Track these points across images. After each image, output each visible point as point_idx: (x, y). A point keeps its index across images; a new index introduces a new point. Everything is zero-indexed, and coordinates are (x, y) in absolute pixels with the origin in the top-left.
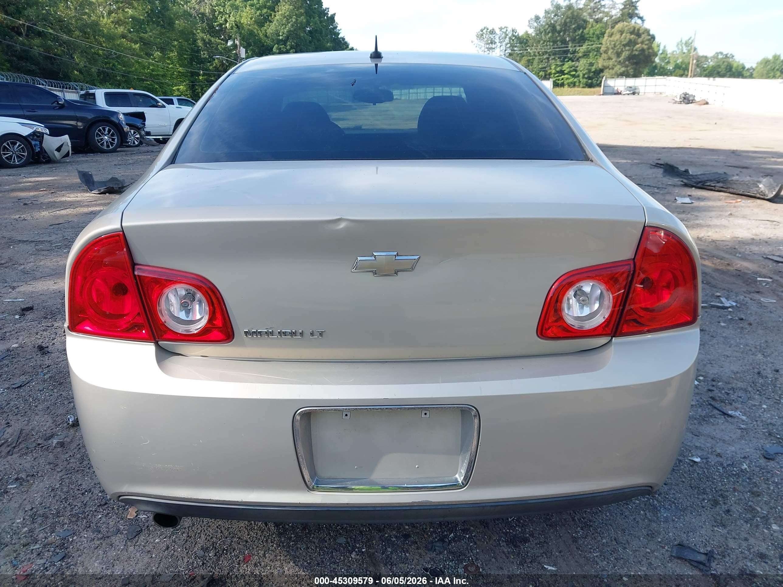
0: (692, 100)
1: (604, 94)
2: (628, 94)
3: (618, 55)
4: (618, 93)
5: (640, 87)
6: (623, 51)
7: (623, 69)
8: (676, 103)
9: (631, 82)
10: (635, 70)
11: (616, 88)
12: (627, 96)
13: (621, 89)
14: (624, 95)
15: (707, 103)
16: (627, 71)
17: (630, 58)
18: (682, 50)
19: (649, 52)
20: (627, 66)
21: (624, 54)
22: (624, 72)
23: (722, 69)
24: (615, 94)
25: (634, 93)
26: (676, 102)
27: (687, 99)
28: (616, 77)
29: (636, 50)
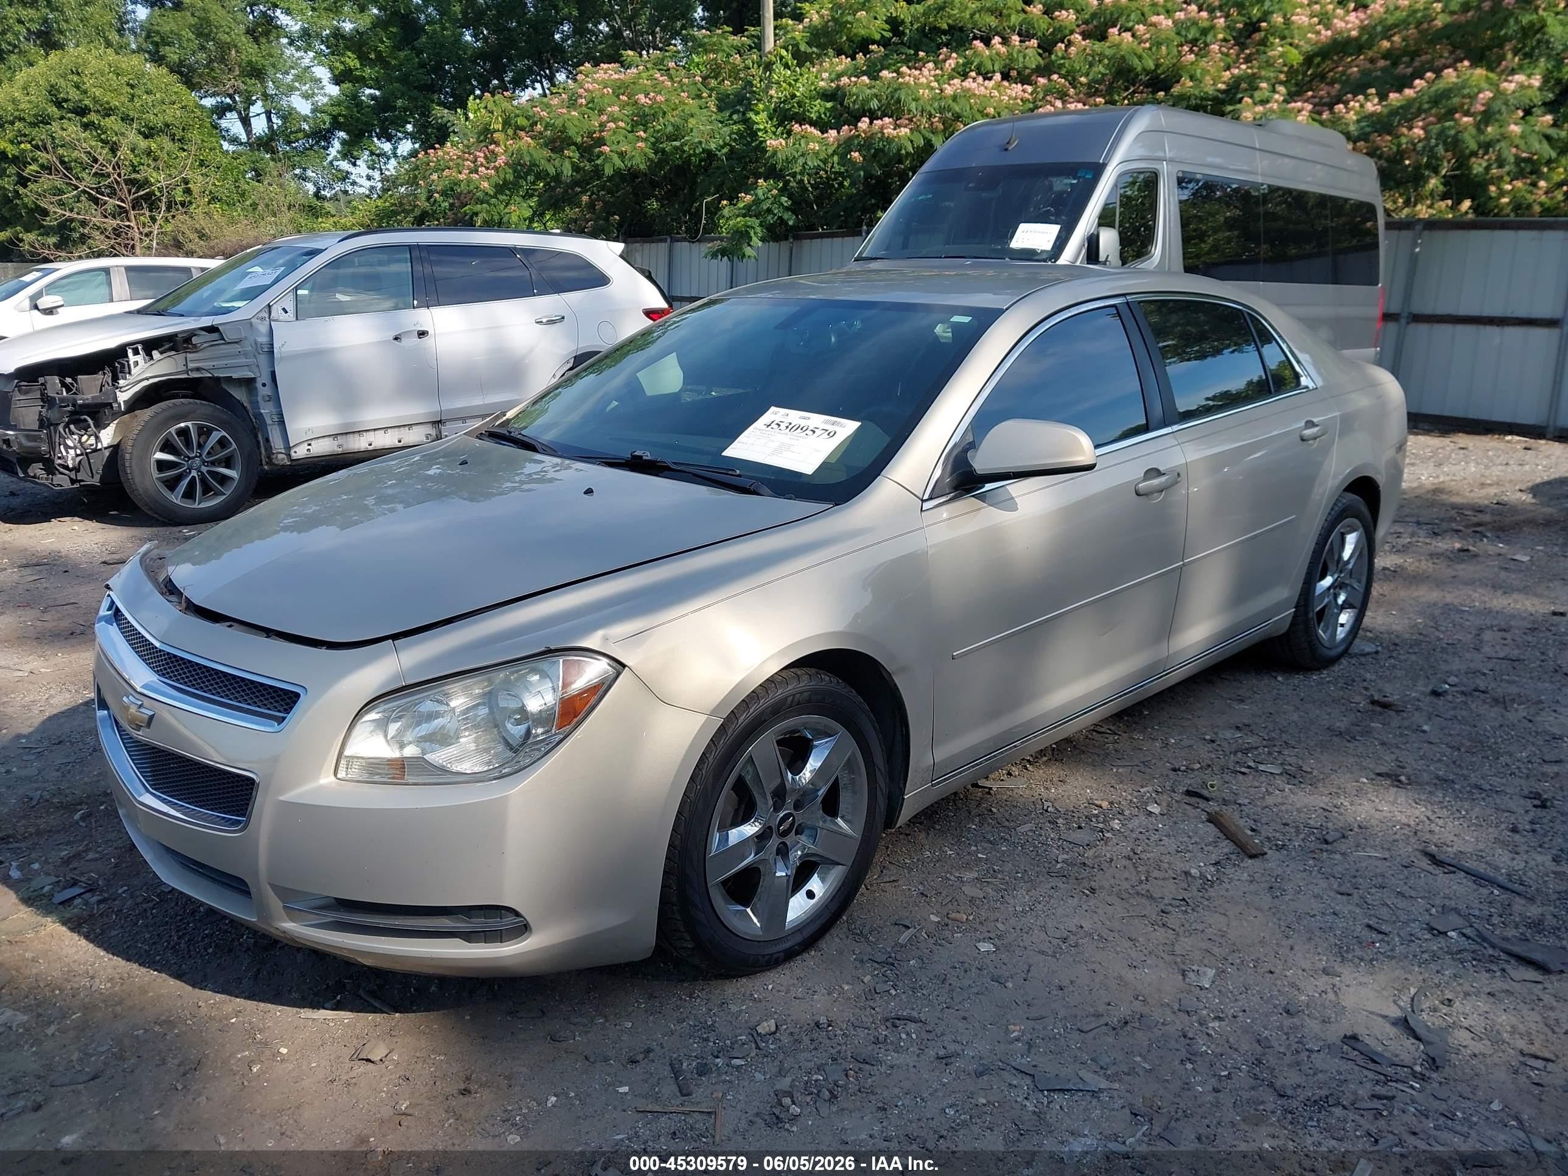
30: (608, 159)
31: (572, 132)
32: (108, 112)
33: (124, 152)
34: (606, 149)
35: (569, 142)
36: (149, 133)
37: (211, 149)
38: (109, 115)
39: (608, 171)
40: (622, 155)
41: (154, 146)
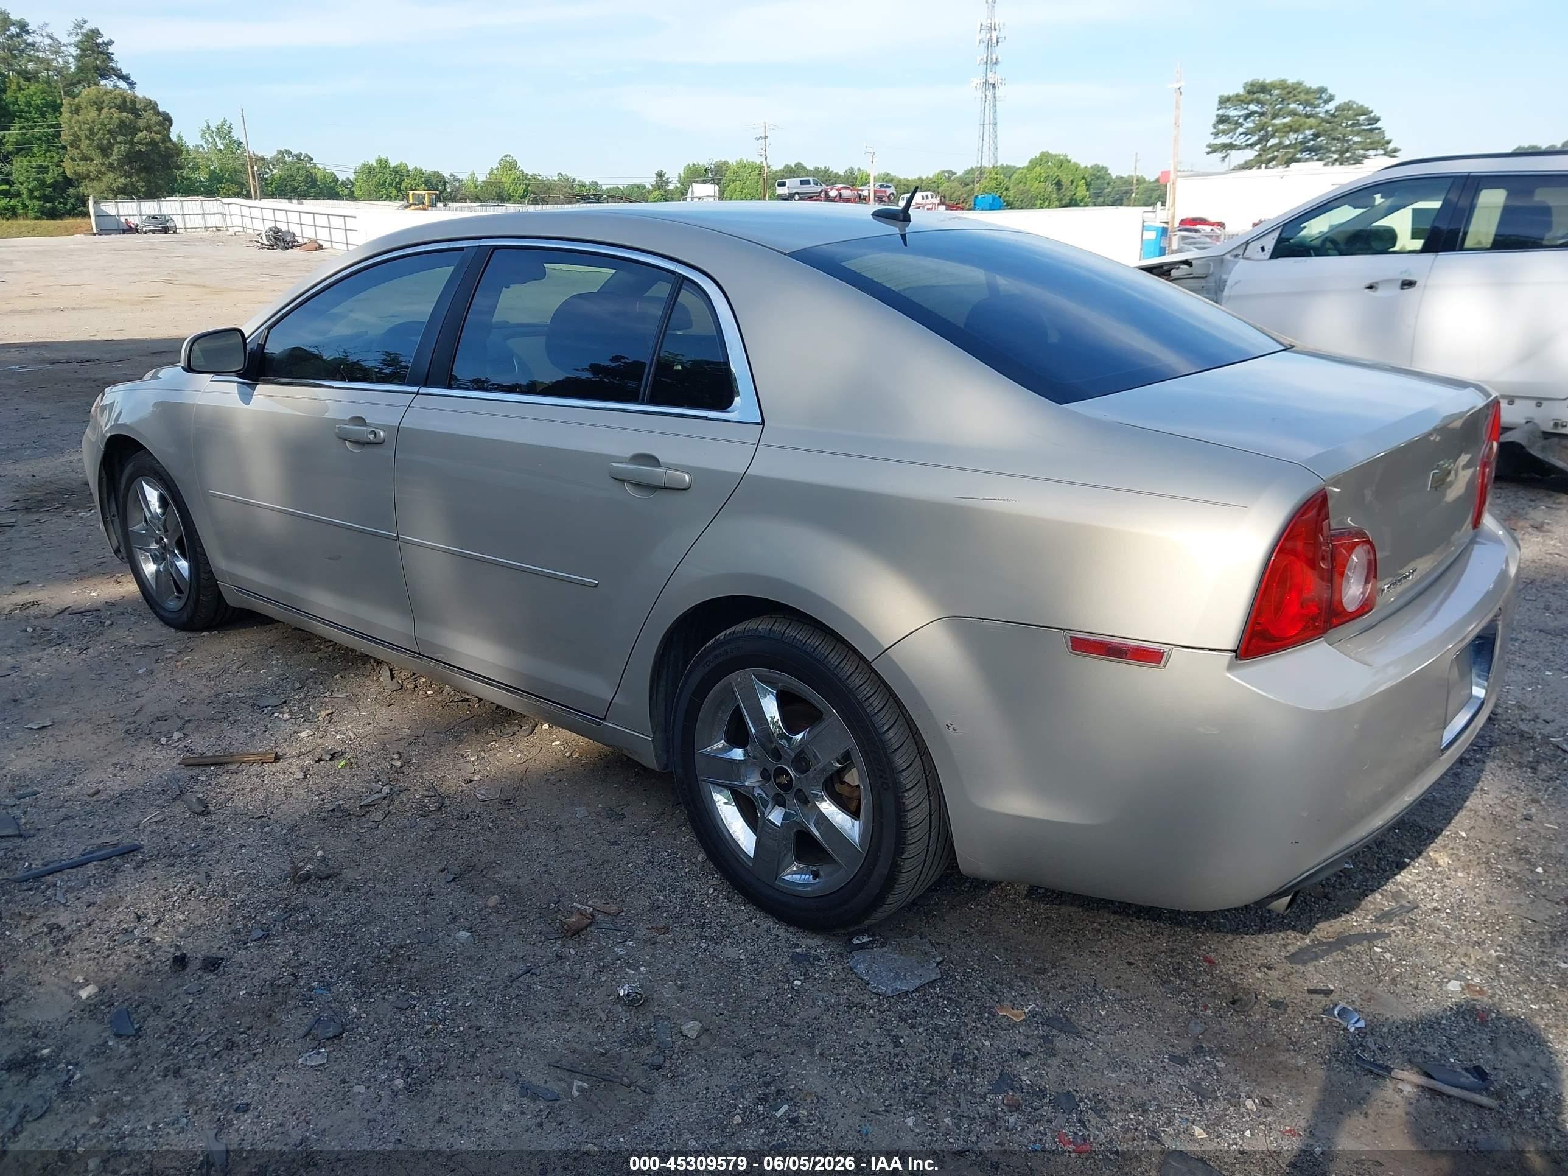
0: (292, 242)
1: (102, 231)
2: (153, 232)
3: (105, 151)
4: (131, 230)
5: (174, 218)
6: (113, 145)
7: (122, 181)
8: (263, 248)
9: (150, 207)
10: (148, 182)
11: (123, 219)
12: (149, 235)
13: (135, 221)
14: (145, 233)
15: (320, 247)
16: (132, 184)
17: (130, 158)
18: (216, 145)
19: (167, 148)
20: (128, 175)
21: (116, 150)
22: (126, 185)
23: (300, 182)
24: (124, 231)
25: (166, 230)
26: (262, 246)
27: (281, 240)
28: (111, 196)
29: (140, 143)
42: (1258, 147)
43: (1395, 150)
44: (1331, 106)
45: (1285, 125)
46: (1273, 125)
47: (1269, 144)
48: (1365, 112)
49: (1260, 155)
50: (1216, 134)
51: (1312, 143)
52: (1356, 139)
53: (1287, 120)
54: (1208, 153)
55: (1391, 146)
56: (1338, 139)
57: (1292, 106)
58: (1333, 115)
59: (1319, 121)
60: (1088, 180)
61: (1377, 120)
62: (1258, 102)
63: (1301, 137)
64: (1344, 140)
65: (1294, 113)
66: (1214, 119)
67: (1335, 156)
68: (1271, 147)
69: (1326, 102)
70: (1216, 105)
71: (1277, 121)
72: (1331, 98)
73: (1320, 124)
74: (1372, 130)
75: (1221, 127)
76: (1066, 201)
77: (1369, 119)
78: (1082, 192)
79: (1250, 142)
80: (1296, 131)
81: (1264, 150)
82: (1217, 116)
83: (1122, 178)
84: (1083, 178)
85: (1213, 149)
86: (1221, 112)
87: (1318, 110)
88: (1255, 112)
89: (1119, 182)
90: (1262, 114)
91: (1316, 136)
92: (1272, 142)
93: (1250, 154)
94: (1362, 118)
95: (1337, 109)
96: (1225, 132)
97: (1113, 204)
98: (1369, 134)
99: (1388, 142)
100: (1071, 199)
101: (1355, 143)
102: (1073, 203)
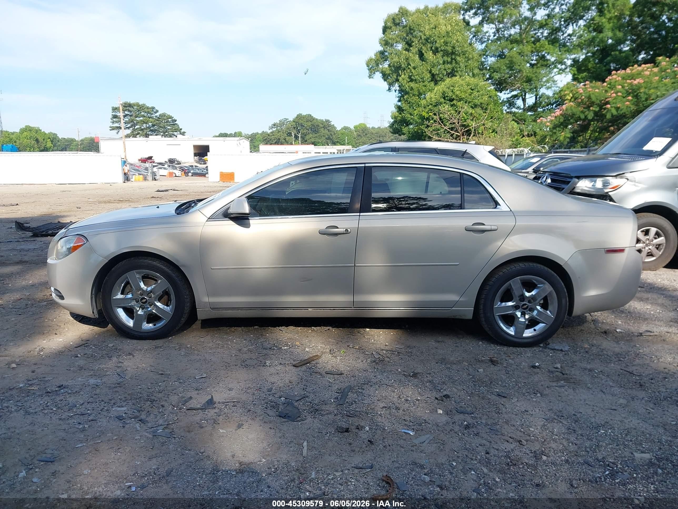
30: (609, 110)
31: (594, 99)
32: (460, 100)
33: (462, 114)
34: (609, 106)
35: (592, 104)
36: (475, 106)
37: (496, 112)
38: (460, 101)
39: (609, 116)
40: (617, 109)
41: (474, 112)
42: (131, 129)
43: (184, 133)
44: (157, 114)
45: (141, 120)
46: (136, 120)
47: (136, 128)
48: (171, 117)
49: (133, 132)
50: (113, 122)
51: (152, 128)
52: (169, 127)
53: (141, 118)
54: (111, 130)
55: (182, 131)
56: (162, 127)
57: (143, 113)
58: (158, 118)
59: (154, 120)
60: (52, 139)
61: (176, 121)
62: (129, 111)
63: (147, 125)
64: (164, 128)
65: (144, 116)
66: (111, 116)
67: (162, 134)
68: (136, 129)
69: (155, 113)
70: (111, 111)
71: (137, 119)
72: (157, 111)
73: (154, 121)
74: (174, 124)
75: (114, 119)
76: (43, 148)
77: (173, 120)
78: (49, 144)
79: (127, 126)
80: (146, 123)
81: (134, 130)
82: (112, 115)
83: (64, 139)
84: (49, 138)
85: (113, 129)
86: (114, 113)
87: (153, 115)
88: (128, 115)
89: (63, 140)
90: (131, 116)
91: (153, 126)
92: (137, 127)
93: (129, 131)
94: (170, 120)
95: (160, 115)
96: (116, 122)
97: (62, 150)
98: (174, 126)
99: (181, 129)
100: (44, 148)
101: (168, 129)
102: (45, 150)
